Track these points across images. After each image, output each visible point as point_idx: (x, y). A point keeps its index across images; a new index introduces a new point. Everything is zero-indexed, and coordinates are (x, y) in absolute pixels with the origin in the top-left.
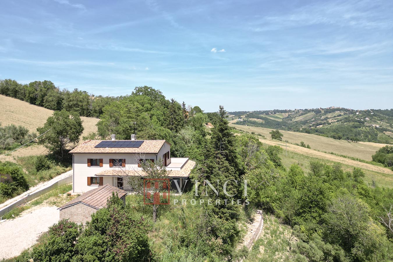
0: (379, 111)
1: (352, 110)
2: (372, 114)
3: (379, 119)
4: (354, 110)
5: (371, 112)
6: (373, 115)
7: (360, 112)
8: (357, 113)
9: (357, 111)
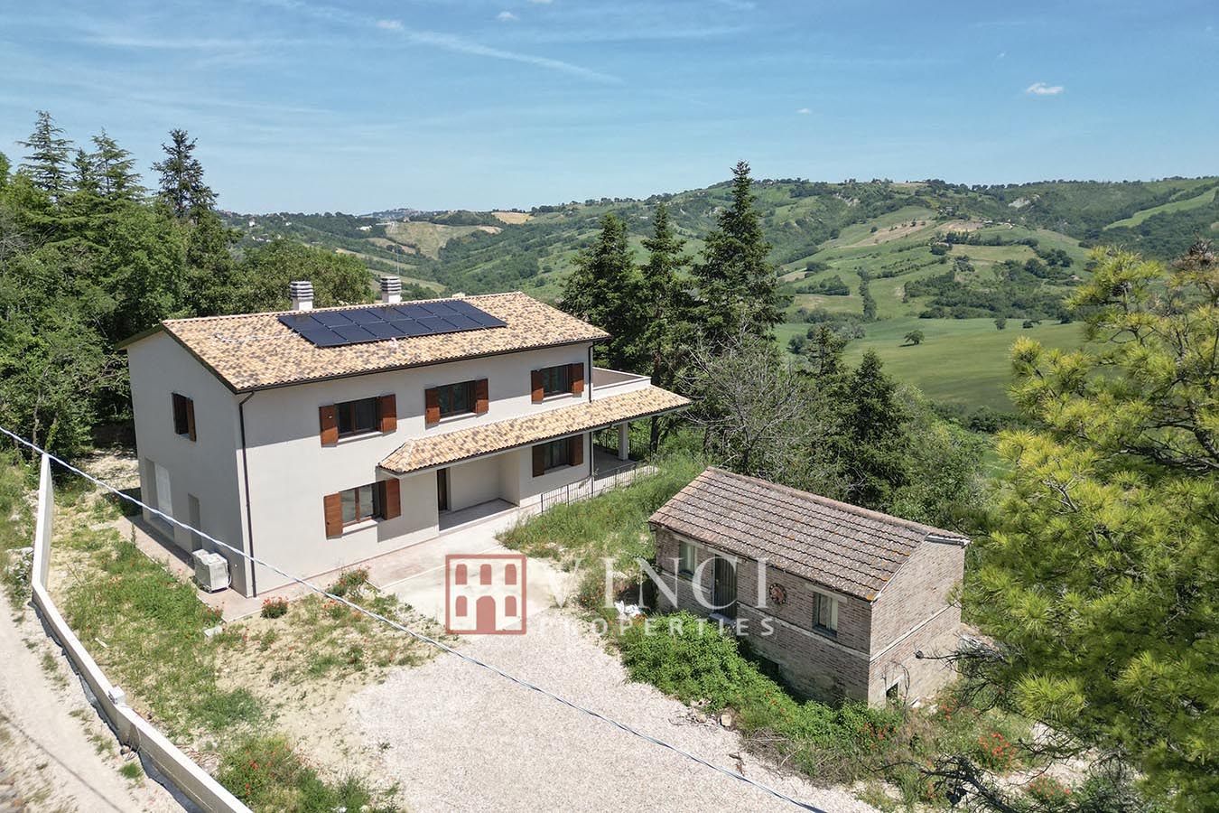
0: (300, 217)
1: (233, 214)
2: (287, 224)
3: (305, 237)
4: (240, 216)
5: (285, 222)
6: (292, 228)
7: (258, 219)
8: (252, 224)
9: (248, 218)
